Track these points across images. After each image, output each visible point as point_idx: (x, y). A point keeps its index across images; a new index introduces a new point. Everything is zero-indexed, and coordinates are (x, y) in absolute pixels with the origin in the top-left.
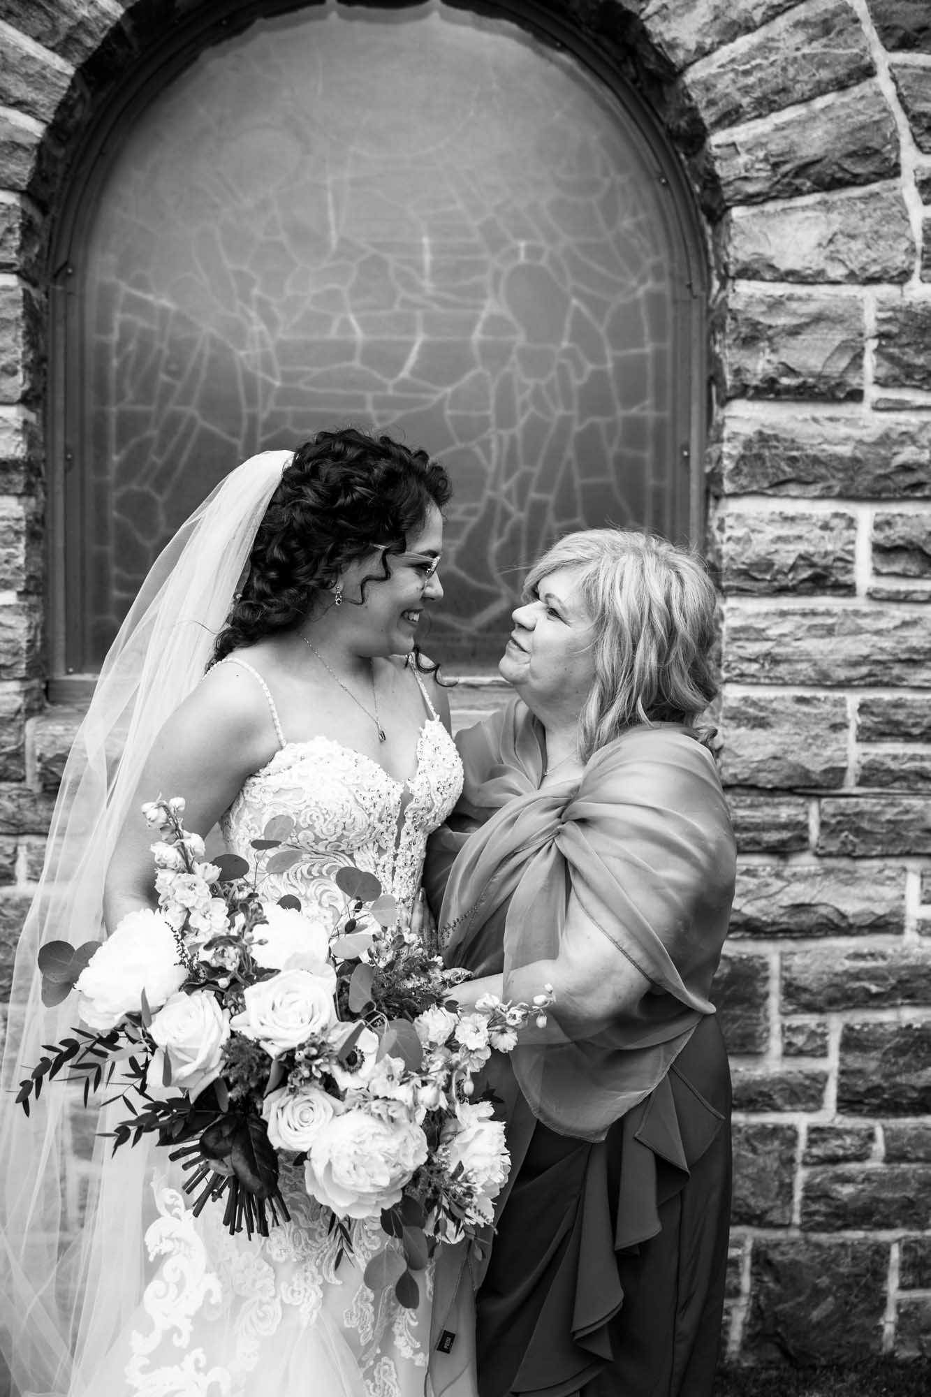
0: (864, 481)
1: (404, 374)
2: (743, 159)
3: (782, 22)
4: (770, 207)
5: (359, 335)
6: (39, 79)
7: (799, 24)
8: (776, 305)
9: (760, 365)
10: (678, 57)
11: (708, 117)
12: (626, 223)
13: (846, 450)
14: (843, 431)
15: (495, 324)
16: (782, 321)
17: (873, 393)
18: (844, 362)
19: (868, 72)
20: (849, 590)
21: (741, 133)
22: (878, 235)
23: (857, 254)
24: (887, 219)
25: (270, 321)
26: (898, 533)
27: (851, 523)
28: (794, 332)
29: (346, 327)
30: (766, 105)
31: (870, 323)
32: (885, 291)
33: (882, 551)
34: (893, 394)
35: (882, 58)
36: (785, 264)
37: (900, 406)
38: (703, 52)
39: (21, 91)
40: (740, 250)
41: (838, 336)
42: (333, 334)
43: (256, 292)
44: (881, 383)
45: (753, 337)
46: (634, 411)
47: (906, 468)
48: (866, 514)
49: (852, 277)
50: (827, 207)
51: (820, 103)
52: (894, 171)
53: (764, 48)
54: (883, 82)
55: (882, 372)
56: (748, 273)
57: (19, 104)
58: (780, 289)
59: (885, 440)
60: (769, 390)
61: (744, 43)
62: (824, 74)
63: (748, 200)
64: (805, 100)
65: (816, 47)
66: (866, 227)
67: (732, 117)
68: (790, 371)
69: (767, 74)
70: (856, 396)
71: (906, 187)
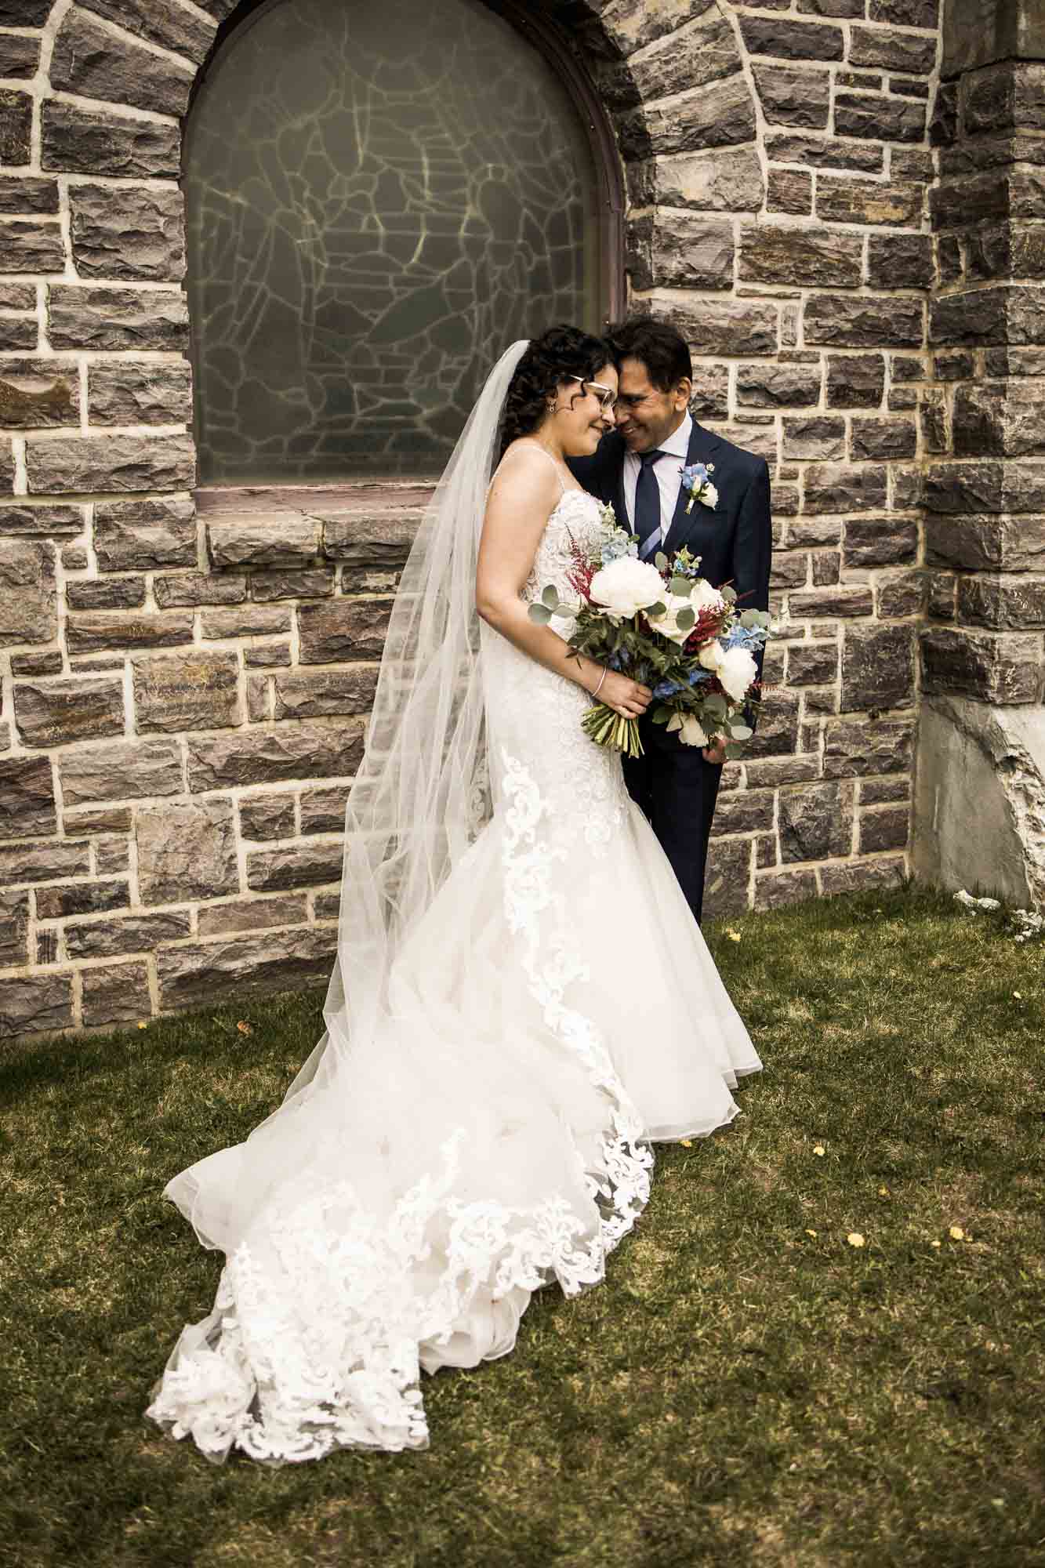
0: (734, 344)
1: (414, 260)
2: (665, 122)
3: (688, 28)
4: (680, 156)
5: (382, 230)
6: (194, 29)
7: (700, 31)
8: (683, 223)
9: (674, 264)
10: (625, 47)
11: (643, 91)
12: (557, 153)
13: (724, 323)
14: (722, 310)
15: (473, 225)
16: (686, 235)
17: (738, 285)
18: (723, 264)
19: (738, 67)
20: (724, 416)
21: (663, 104)
22: (744, 180)
23: (732, 192)
24: (749, 169)
25: (318, 217)
26: (753, 378)
27: (725, 372)
28: (694, 243)
29: (372, 224)
30: (680, 85)
31: (737, 238)
32: (746, 216)
33: (743, 390)
34: (750, 286)
35: (747, 58)
36: (690, 196)
37: (752, 294)
38: (640, 45)
39: (182, 39)
40: (663, 186)
41: (720, 247)
42: (364, 228)
43: (307, 194)
44: (742, 278)
45: (670, 245)
46: (564, 290)
47: (759, 336)
48: (733, 365)
49: (728, 207)
50: (713, 158)
51: (710, 86)
52: (751, 136)
53: (677, 45)
54: (746, 74)
55: (744, 271)
56: (667, 201)
57: (180, 50)
58: (685, 213)
59: (747, 317)
60: (679, 282)
61: (665, 41)
62: (714, 68)
63: (668, 151)
64: (701, 84)
65: (709, 48)
66: (736, 173)
67: (657, 93)
68: (693, 270)
69: (681, 65)
70: (729, 286)
71: (759, 147)
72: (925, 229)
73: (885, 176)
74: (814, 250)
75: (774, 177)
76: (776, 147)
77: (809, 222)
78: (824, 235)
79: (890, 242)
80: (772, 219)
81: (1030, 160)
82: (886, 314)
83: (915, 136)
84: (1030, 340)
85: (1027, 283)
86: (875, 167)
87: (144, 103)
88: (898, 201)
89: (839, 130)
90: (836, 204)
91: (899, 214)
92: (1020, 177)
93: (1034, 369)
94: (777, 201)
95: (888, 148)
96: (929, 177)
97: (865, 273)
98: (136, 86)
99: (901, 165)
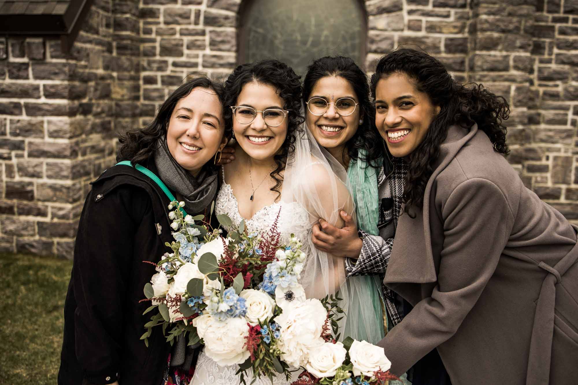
1: (308, 46)
4: (377, 16)
5: (299, 38)
8: (377, 36)
9: (374, 47)
12: (354, 15)
15: (326, 36)
16: (378, 39)
18: (390, 47)
21: (373, 1)
22: (398, 22)
23: (394, 26)
24: (400, 19)
25: (282, 34)
28: (381, 41)
29: (297, 37)
31: (396, 39)
32: (399, 33)
36: (379, 28)
40: (371, 25)
41: (389, 42)
42: (294, 37)
43: (279, 29)
45: (373, 41)
49: (392, 30)
50: (388, 17)
52: (401, 9)
56: (374, 28)
58: (378, 32)
60: (375, 52)
63: (374, 15)
66: (396, 21)
68: (379, 48)
71: (404, 13)
72: (466, 35)
73: (452, 19)
74: (424, 43)
75: (410, 21)
76: (410, 12)
77: (422, 34)
78: (427, 37)
79: (452, 40)
80: (408, 33)
81: (486, 14)
82: (451, 61)
83: (463, 6)
84: (483, 70)
85: (484, 53)
86: (448, 16)
87: (227, 9)
88: (455, 27)
89: (434, 6)
90: (431, 28)
91: (456, 30)
92: (481, 20)
93: (486, 79)
94: (410, 28)
95: (453, 11)
96: (468, 19)
97: (442, 48)
98: (225, 6)
99: (458, 16)
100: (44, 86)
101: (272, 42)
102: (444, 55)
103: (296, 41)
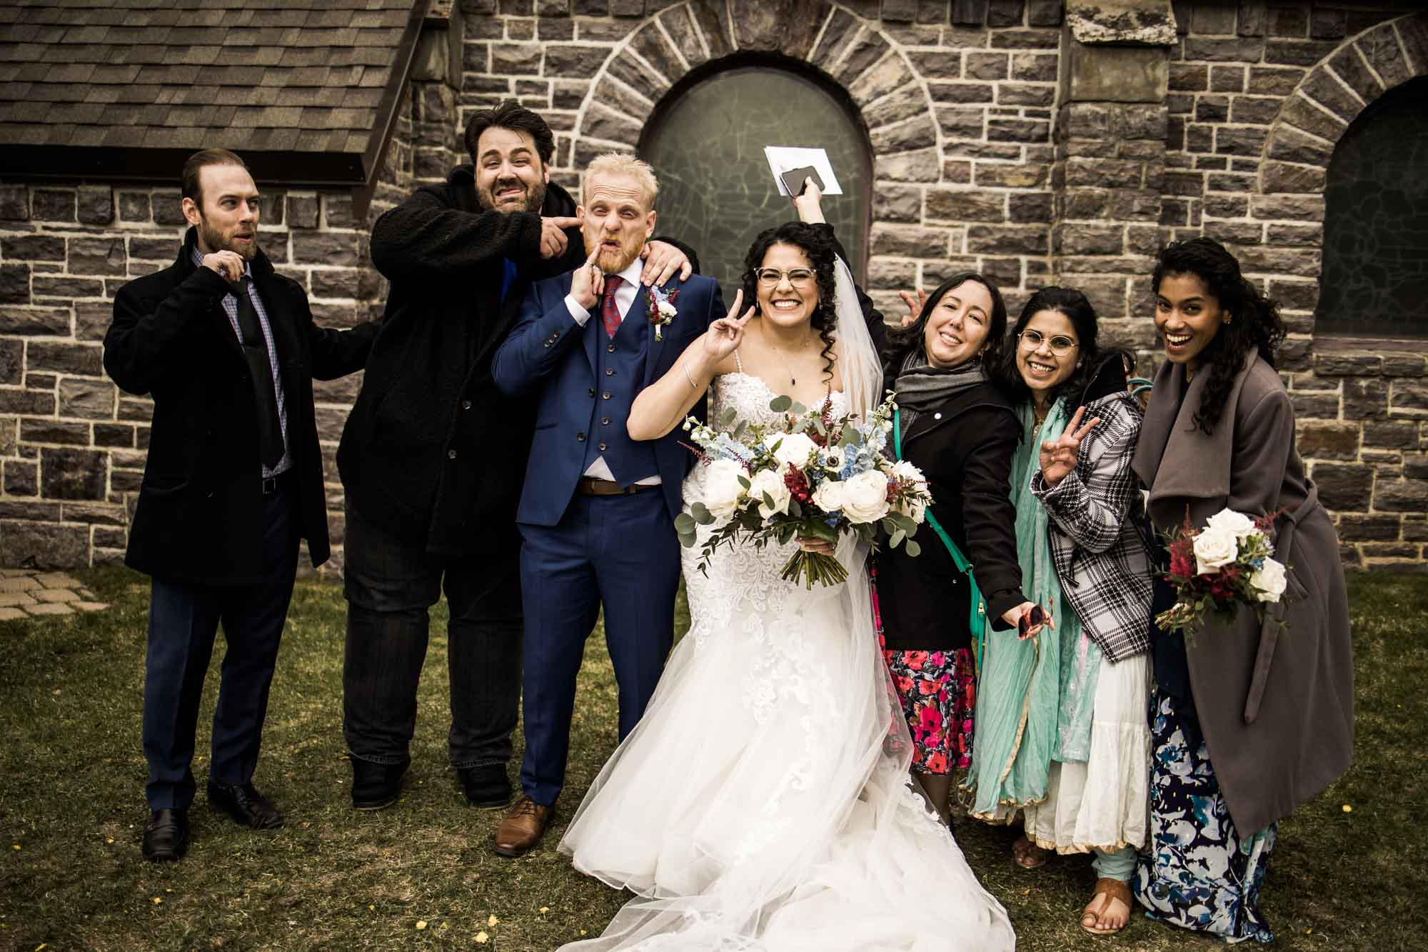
0: (919, 251)
1: (763, 206)
2: (880, 139)
3: (897, 92)
4: (890, 156)
5: (747, 191)
6: (643, 108)
7: (904, 93)
8: (890, 189)
9: (884, 210)
10: (860, 104)
11: (869, 124)
12: (846, 152)
13: (913, 240)
14: (913, 233)
16: (892, 195)
17: (924, 220)
18: (913, 210)
19: (925, 109)
20: (913, 289)
21: (880, 130)
22: (927, 166)
23: (920, 172)
24: (931, 160)
25: (715, 185)
26: (931, 270)
27: (914, 266)
28: (896, 199)
29: (742, 189)
30: (890, 120)
31: (924, 196)
32: (929, 185)
33: (926, 276)
34: (931, 221)
35: (932, 105)
36: (894, 176)
37: (933, 225)
38: (868, 102)
39: (636, 112)
40: (878, 170)
41: (912, 201)
42: (738, 190)
43: (711, 175)
44: (929, 217)
45: (882, 200)
46: (847, 221)
47: (934, 247)
48: (920, 263)
49: (917, 180)
50: (909, 156)
51: (908, 120)
52: (934, 144)
53: (889, 101)
54: (932, 114)
55: (928, 213)
56: (881, 178)
57: (637, 116)
58: (892, 184)
59: (927, 237)
60: (887, 218)
61: (883, 99)
62: (910, 111)
63: (883, 153)
64: (904, 119)
65: (908, 101)
66: (923, 163)
67: (877, 124)
68: (893, 212)
69: (891, 111)
70: (918, 221)
71: (938, 149)
72: (1048, 189)
73: (1022, 161)
74: (973, 203)
75: (947, 164)
76: (949, 149)
77: (971, 186)
78: (980, 194)
79: (1022, 197)
80: (944, 186)
81: (1079, 154)
82: (1020, 236)
83: (1043, 138)
84: (1078, 253)
85: (1078, 221)
86: (1015, 156)
87: (619, 139)
88: (1028, 175)
89: (990, 138)
90: (986, 177)
91: (1030, 181)
92: (1072, 164)
93: (1081, 268)
94: (948, 177)
95: (1024, 147)
96: (1051, 161)
97: (1007, 213)
98: (616, 133)
99: (1033, 155)
100: (314, 273)
101: (697, 199)
102: (1008, 224)
103: (742, 196)
